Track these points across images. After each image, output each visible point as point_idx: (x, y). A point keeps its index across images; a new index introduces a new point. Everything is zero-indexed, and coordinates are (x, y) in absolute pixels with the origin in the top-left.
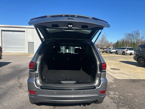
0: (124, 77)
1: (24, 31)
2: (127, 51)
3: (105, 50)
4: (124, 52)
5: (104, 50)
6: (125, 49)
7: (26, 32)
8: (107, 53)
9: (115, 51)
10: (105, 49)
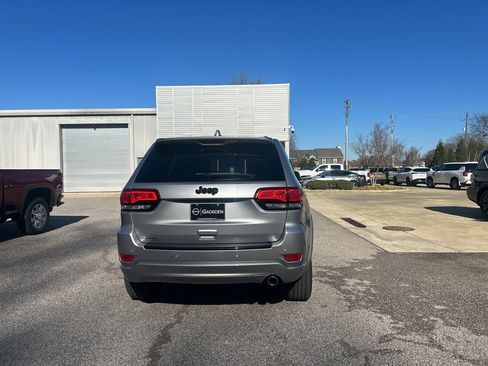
0: (411, 249)
1: (125, 126)
2: (465, 174)
3: (392, 174)
4: (455, 179)
5: (387, 175)
6: (457, 167)
7: (130, 126)
8: (397, 184)
9: (424, 176)
10: (390, 172)
